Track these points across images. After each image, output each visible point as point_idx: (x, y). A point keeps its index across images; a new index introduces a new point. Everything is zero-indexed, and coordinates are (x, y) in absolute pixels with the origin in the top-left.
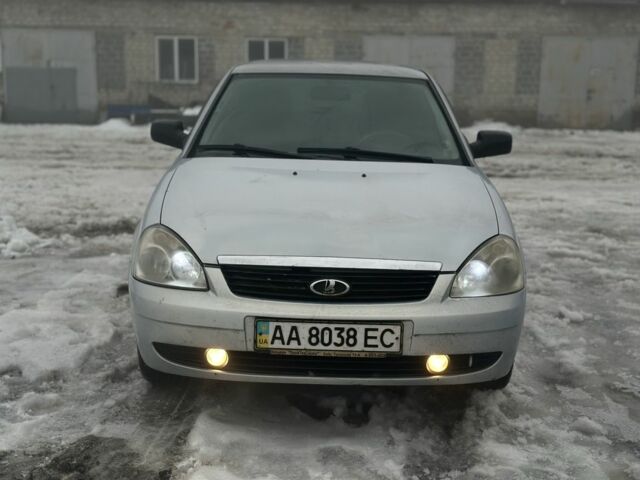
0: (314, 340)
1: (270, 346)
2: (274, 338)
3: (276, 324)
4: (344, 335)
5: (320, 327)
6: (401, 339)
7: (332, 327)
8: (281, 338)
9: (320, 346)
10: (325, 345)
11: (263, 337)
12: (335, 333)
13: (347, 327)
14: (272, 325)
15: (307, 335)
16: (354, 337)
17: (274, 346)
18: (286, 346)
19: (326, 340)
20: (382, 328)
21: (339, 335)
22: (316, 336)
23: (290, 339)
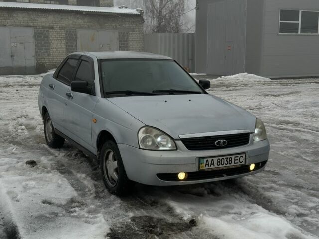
0: (219, 164)
1: (204, 168)
2: (206, 165)
3: (207, 159)
4: (228, 160)
5: (221, 158)
6: (245, 159)
7: (224, 158)
8: (208, 165)
9: (221, 166)
10: (222, 165)
11: (203, 165)
12: (225, 160)
13: (229, 157)
14: (205, 160)
15: (217, 162)
16: (231, 161)
17: (206, 168)
18: (210, 168)
19: (223, 163)
20: (239, 156)
21: (227, 161)
22: (219, 162)
23: (211, 164)
